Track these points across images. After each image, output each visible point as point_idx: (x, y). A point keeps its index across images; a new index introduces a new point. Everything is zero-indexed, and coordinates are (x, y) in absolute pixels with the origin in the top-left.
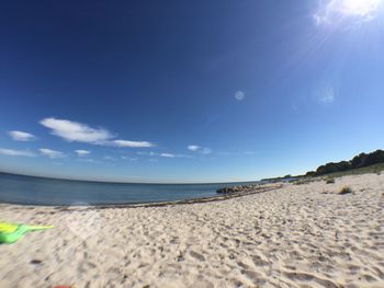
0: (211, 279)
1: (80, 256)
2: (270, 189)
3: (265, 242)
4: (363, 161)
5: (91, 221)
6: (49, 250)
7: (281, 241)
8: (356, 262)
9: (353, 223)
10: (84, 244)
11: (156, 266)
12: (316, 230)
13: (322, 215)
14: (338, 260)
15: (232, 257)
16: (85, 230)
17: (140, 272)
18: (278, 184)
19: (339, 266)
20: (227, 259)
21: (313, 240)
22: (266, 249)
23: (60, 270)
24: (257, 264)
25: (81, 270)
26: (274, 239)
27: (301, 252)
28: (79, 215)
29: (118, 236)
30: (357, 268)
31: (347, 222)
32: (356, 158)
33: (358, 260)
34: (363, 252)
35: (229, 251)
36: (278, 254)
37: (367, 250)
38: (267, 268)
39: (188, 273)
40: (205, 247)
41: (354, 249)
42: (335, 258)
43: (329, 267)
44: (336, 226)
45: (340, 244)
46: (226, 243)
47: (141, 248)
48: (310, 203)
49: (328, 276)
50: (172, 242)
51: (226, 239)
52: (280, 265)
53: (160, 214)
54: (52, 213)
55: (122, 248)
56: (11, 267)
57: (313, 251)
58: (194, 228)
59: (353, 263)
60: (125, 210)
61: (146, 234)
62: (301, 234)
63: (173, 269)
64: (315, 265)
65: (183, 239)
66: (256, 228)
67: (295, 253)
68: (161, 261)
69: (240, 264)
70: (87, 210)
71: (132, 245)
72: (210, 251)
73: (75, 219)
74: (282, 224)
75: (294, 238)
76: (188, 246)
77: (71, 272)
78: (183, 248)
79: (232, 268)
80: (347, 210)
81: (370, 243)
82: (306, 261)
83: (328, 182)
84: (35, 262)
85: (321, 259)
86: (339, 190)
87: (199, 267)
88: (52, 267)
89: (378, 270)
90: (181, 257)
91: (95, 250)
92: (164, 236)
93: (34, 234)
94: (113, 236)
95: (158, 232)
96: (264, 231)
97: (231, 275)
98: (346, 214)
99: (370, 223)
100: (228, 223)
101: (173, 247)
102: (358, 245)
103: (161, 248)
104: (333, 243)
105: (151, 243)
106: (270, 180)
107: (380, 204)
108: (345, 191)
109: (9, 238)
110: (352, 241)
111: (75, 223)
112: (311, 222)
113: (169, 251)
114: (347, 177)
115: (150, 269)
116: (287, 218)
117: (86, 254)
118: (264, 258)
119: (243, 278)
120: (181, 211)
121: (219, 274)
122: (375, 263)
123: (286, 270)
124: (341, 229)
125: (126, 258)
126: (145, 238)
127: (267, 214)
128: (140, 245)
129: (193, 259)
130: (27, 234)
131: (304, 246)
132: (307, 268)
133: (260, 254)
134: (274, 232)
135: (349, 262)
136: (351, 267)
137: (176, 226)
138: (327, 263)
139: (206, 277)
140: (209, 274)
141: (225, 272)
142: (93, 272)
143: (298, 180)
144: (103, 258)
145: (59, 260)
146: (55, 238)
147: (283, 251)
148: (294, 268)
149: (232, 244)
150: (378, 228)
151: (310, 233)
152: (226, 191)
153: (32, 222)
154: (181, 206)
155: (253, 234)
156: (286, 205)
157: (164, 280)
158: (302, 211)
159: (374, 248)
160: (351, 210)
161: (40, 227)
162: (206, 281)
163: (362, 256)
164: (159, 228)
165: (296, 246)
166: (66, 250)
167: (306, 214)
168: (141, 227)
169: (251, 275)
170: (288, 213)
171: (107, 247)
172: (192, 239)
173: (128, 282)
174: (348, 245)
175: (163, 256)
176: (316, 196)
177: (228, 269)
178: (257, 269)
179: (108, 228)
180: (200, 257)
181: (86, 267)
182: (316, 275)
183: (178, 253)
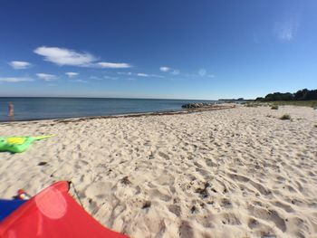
0: (173, 173)
1: (75, 156)
2: (224, 108)
3: (216, 149)
4: (305, 95)
5: (83, 129)
6: (52, 154)
7: (229, 149)
8: (283, 174)
9: (287, 144)
10: (79, 147)
11: (133, 163)
12: (256, 144)
13: (263, 134)
14: (270, 170)
15: (190, 158)
16: (79, 136)
17: (121, 166)
18: (232, 104)
19: (270, 175)
20: (186, 159)
21: (253, 152)
22: (217, 154)
23: (61, 168)
24: (208, 165)
25: (77, 167)
26: (223, 148)
27: (243, 160)
28: (73, 125)
29: (104, 140)
30: (283, 179)
31: (282, 143)
32: (299, 92)
33: (285, 173)
34: (290, 168)
35: (188, 153)
36: (225, 159)
37: (293, 167)
38: (215, 168)
39: (156, 168)
40: (170, 150)
41: (283, 164)
42: (267, 168)
43: (262, 174)
44: (273, 144)
45: (273, 158)
46: (186, 148)
47: (122, 149)
48: (255, 122)
49: (261, 181)
50: (145, 144)
51: (187, 144)
52: (225, 167)
53: (136, 123)
54: (52, 125)
55: (108, 149)
56: (23, 171)
57: (252, 160)
58: (162, 135)
59: (280, 175)
60: (109, 120)
61: (126, 138)
62: (245, 146)
63: (146, 165)
64: (252, 171)
65: (154, 143)
66: (211, 137)
67: (238, 160)
68: (136, 159)
69: (196, 164)
70: (79, 120)
71: (115, 147)
72: (174, 152)
73: (71, 128)
74: (231, 136)
75: (239, 148)
76: (158, 148)
77: (69, 169)
78: (153, 149)
79: (190, 166)
80: (284, 132)
81: (297, 162)
82: (245, 167)
83: (273, 108)
84: (42, 164)
85: (257, 167)
86: (281, 116)
87: (165, 164)
88: (55, 166)
89: (299, 184)
90: (151, 156)
91: (87, 151)
92: (139, 140)
93: (39, 143)
94: (100, 140)
95: (134, 137)
96: (217, 140)
97: (188, 172)
98: (282, 136)
99: (300, 146)
100: (189, 132)
101: (146, 149)
102: (288, 162)
103: (137, 149)
104: (268, 156)
105: (130, 145)
106: (226, 101)
107: (310, 133)
108: (285, 118)
109: (20, 148)
110: (283, 158)
111: (71, 132)
112: (254, 138)
113: (143, 151)
114: (289, 106)
115: (129, 165)
116: (236, 132)
117: (80, 155)
118: (214, 161)
119: (197, 174)
120: (153, 121)
121: (179, 170)
122: (297, 178)
123: (229, 171)
124: (277, 147)
125: (110, 156)
126: (125, 141)
127: (220, 127)
128: (120, 146)
129: (161, 158)
130: (34, 143)
131: (246, 155)
132: (245, 172)
133: (211, 157)
134: (224, 142)
135: (278, 174)
136: (279, 178)
137: (149, 132)
138: (261, 171)
139: (170, 172)
140: (172, 170)
141: (184, 169)
142: (86, 167)
143: (248, 103)
144: (93, 157)
145: (60, 161)
146: (56, 144)
147: (229, 157)
148: (235, 171)
149: (191, 149)
150: (305, 152)
151: (251, 145)
152: (189, 106)
153: (37, 133)
154: (153, 117)
155: (208, 141)
156: (236, 122)
157: (138, 172)
158: (248, 128)
159: (299, 167)
160: (287, 133)
161: (44, 136)
162: (170, 175)
163: (289, 171)
164: (136, 134)
165: (239, 154)
166: (65, 153)
167: (251, 131)
168: (122, 133)
169: (203, 173)
170: (237, 129)
171: (96, 148)
172: (160, 142)
173: (112, 174)
174: (280, 160)
175: (138, 155)
176: (261, 118)
177: (187, 167)
178: (208, 169)
179: (96, 134)
180: (166, 157)
181: (80, 164)
182: (251, 178)
183: (150, 153)
